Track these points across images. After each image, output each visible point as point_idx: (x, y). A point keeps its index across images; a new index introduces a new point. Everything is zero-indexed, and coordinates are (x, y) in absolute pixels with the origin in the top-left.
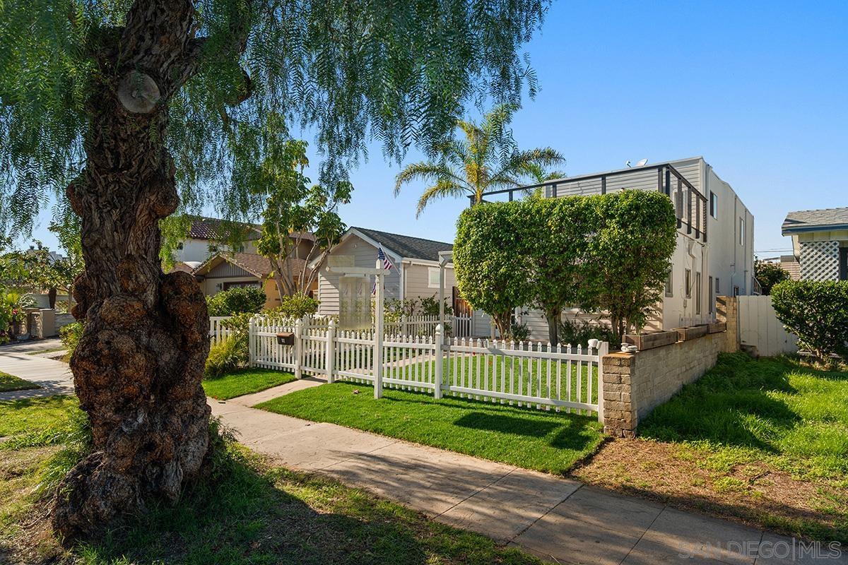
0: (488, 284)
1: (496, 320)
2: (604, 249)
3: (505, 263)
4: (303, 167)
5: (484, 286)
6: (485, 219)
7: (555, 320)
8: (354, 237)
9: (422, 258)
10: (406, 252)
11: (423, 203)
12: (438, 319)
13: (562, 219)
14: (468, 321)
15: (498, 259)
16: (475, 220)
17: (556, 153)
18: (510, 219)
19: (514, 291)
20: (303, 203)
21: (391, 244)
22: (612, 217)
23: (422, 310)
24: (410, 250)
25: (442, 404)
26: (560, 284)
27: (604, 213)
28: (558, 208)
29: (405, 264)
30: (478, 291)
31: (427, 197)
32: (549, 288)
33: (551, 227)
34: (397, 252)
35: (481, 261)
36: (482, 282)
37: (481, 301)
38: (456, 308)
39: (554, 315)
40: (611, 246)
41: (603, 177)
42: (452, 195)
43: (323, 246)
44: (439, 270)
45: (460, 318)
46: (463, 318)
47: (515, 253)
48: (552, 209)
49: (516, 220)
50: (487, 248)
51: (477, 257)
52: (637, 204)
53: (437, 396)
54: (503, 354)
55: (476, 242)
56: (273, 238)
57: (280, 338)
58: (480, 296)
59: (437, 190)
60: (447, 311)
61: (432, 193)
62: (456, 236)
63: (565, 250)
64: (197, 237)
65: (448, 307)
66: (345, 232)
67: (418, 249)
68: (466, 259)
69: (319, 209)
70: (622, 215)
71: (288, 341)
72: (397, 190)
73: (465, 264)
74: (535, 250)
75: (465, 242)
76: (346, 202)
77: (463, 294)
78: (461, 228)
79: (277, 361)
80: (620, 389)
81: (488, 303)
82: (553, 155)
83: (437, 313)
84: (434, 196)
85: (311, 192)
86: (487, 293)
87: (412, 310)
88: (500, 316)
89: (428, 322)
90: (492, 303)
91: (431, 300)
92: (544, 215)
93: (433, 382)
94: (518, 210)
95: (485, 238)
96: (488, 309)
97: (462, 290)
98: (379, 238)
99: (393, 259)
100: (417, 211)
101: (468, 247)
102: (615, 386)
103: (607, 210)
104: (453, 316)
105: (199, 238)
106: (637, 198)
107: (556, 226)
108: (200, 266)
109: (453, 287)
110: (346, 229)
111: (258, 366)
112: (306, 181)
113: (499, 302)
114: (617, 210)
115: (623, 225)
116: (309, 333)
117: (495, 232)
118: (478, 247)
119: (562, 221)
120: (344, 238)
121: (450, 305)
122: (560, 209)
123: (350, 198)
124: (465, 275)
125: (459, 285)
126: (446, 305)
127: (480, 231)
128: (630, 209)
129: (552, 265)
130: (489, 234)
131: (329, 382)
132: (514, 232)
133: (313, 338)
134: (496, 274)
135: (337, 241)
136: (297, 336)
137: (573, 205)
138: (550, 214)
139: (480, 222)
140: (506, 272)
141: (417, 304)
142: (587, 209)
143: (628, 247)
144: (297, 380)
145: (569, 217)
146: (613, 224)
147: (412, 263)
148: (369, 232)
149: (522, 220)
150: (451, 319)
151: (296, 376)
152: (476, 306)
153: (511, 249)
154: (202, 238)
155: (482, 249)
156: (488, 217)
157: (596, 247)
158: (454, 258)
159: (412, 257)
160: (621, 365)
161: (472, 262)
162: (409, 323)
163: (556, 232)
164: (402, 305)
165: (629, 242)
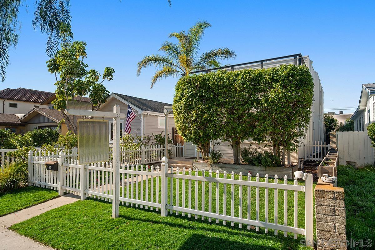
0: (196, 126)
1: (200, 148)
2: (272, 102)
3: (207, 112)
4: (83, 58)
5: (193, 127)
6: (194, 84)
7: (237, 148)
8: (114, 99)
9: (154, 111)
10: (145, 107)
11: (155, 80)
12: (164, 147)
13: (244, 83)
14: (182, 148)
15: (202, 110)
16: (187, 85)
17: (231, 51)
18: (210, 83)
19: (213, 130)
20: (83, 79)
21: (137, 103)
22: (277, 81)
23: (154, 141)
24: (147, 106)
25: (167, 223)
26: (242, 125)
27: (271, 79)
28: (240, 76)
29: (144, 114)
30: (189, 130)
31: (157, 76)
32: (236, 128)
33: (236, 88)
34: (139, 108)
35: (191, 111)
36: (192, 124)
37: (191, 136)
38: (175, 140)
39: (236, 145)
40: (276, 100)
41: (262, 62)
42: (172, 75)
43: (95, 104)
44: (164, 118)
45: (177, 146)
46: (178, 146)
47: (213, 105)
48: (237, 77)
49: (213, 84)
50: (195, 103)
51: (189, 108)
52: (292, 73)
53: (163, 214)
54: (217, 182)
55: (188, 99)
56: (64, 99)
57: (48, 165)
58: (190, 133)
59: (163, 72)
60: (169, 142)
61: (160, 74)
62: (175, 95)
63: (246, 103)
64: (26, 101)
65: (170, 139)
66: (109, 96)
67: (152, 106)
68: (181, 110)
69: (93, 83)
70: (283, 80)
71: (54, 167)
72: (139, 72)
73: (181, 113)
74: (226, 103)
75: (181, 99)
76: (110, 79)
77: (180, 132)
78: (178, 89)
79: (47, 181)
80: (334, 220)
81: (195, 138)
82: (229, 52)
83: (163, 143)
84: (161, 76)
85: (88, 73)
86: (195, 131)
87: (148, 142)
88: (203, 145)
89: (158, 149)
90: (198, 138)
91: (160, 136)
92: (232, 81)
93: (160, 202)
94: (214, 78)
95: (194, 95)
96: (195, 141)
97: (179, 130)
98: (129, 99)
99: (137, 112)
100: (151, 84)
101: (183, 102)
102: (329, 218)
103: (273, 77)
104: (173, 145)
105: (28, 101)
106: (292, 69)
107: (240, 88)
108: (23, 117)
109: (173, 128)
110: (110, 95)
111: (35, 185)
112: (85, 66)
113: (203, 137)
114: (280, 77)
115: (284, 87)
116: (69, 162)
117: (200, 92)
118: (189, 102)
119: (243, 85)
120: (108, 100)
121: (171, 138)
122: (242, 77)
123: (113, 77)
124: (181, 120)
125: (177, 126)
126: (168, 138)
127: (191, 92)
128: (288, 76)
129: (238, 113)
130: (196, 94)
131: (82, 199)
132: (213, 92)
133: (71, 165)
134: (201, 119)
135: (104, 101)
136: (60, 164)
137: (250, 75)
138: (235, 80)
139: (190, 85)
140: (207, 118)
141: (151, 138)
142: (259, 77)
143: (287, 101)
144: (59, 196)
145: (248, 81)
146: (278, 85)
147: (149, 114)
148: (124, 97)
149: (217, 84)
150: (171, 147)
151: (59, 193)
152: (187, 139)
153: (211, 103)
154: (29, 101)
155: (192, 103)
156: (196, 82)
157: (267, 101)
158: (174, 110)
159: (149, 110)
160: (334, 199)
161: (185, 112)
162: (146, 150)
163: (240, 91)
164: (142, 139)
165: (289, 98)
